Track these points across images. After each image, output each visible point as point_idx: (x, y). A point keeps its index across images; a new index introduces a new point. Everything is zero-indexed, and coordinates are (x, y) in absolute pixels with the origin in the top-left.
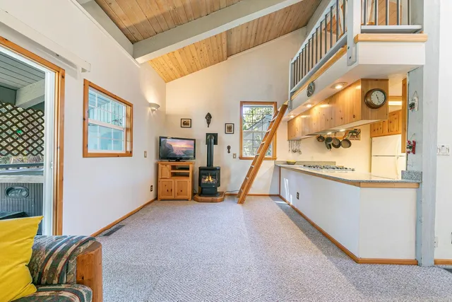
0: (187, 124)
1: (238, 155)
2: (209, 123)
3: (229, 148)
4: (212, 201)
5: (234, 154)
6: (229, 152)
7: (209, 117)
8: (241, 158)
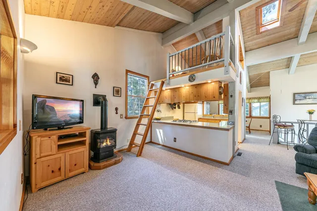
0: (67, 80)
1: (124, 116)
2: (96, 83)
3: (116, 109)
4: (115, 163)
5: (121, 115)
6: (117, 113)
7: (96, 78)
8: (126, 118)
